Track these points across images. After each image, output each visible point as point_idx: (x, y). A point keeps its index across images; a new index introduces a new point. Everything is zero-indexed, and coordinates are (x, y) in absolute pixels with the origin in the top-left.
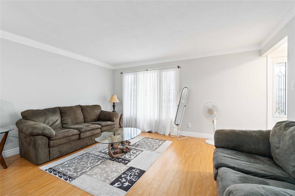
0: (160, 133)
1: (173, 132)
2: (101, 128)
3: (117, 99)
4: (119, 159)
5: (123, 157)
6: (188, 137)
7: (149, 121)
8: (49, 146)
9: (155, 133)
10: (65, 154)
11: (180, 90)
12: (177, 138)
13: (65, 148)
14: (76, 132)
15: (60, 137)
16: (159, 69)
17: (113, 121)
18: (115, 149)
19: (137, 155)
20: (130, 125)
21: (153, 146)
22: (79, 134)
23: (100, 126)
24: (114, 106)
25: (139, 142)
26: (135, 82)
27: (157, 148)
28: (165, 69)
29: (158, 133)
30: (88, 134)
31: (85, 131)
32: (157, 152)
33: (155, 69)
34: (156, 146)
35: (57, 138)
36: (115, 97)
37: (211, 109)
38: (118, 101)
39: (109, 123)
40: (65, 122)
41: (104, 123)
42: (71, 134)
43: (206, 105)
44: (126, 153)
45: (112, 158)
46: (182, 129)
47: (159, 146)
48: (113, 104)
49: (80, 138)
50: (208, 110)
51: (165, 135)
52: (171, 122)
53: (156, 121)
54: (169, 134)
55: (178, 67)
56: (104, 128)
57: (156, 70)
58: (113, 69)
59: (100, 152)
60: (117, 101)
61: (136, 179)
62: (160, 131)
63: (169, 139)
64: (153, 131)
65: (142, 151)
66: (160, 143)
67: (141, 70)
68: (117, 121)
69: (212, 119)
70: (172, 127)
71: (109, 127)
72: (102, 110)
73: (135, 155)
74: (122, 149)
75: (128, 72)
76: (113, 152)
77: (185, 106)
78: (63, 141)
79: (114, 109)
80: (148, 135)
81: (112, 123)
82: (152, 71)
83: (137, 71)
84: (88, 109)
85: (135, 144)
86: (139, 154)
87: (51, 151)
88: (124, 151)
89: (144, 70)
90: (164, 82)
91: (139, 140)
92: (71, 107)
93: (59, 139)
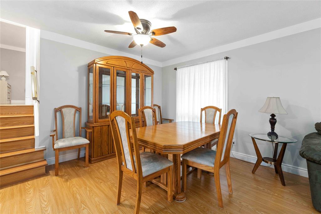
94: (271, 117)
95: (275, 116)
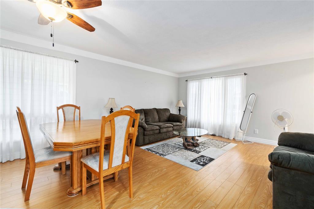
0: (224, 136)
1: (238, 137)
2: (172, 127)
3: (182, 104)
4: (191, 150)
5: (194, 149)
6: (255, 143)
7: (213, 125)
8: (144, 135)
9: (219, 136)
10: (152, 142)
11: (246, 97)
12: (242, 142)
13: (152, 138)
14: (158, 127)
15: (150, 129)
16: (224, 77)
17: (181, 123)
18: (188, 142)
19: (205, 150)
20: (194, 126)
21: (218, 146)
22: (160, 130)
23: (172, 126)
24: (180, 110)
25: (205, 141)
26: (200, 89)
27: (222, 147)
28: (230, 76)
29: (221, 137)
30: (165, 130)
31: (163, 128)
32: (223, 150)
33: (220, 76)
34: (221, 145)
35: (148, 130)
36: (181, 102)
37: (281, 116)
38: (184, 106)
39: (178, 123)
40: (147, 120)
41: (175, 124)
42: (155, 129)
43: (276, 111)
44: (196, 147)
45: (186, 148)
46: (247, 135)
47: (224, 146)
48: (179, 108)
49: (160, 133)
50: (278, 117)
51: (229, 139)
52: (236, 127)
53: (220, 125)
54: (234, 139)
55: (245, 74)
56: (175, 128)
57: (221, 78)
58: (178, 77)
59: (175, 144)
60: (182, 105)
61: (208, 162)
62: (224, 135)
63: (233, 142)
64: (217, 135)
65: (209, 147)
66: (225, 144)
67: (205, 78)
68: (184, 122)
69: (283, 126)
70: (237, 131)
71: (178, 127)
72: (171, 113)
73: (204, 149)
74: (193, 143)
75: (193, 80)
76: (187, 144)
77: (252, 112)
78: (151, 133)
79: (180, 113)
80: (212, 137)
81: (181, 124)
82: (217, 78)
83: (202, 78)
84: (161, 112)
85: (202, 142)
86: (207, 149)
87: (145, 138)
88: (195, 145)
89: (208, 78)
90: (229, 89)
91: (204, 140)
92: (150, 109)
93: (149, 131)
94: (110, 110)
95: (113, 109)
